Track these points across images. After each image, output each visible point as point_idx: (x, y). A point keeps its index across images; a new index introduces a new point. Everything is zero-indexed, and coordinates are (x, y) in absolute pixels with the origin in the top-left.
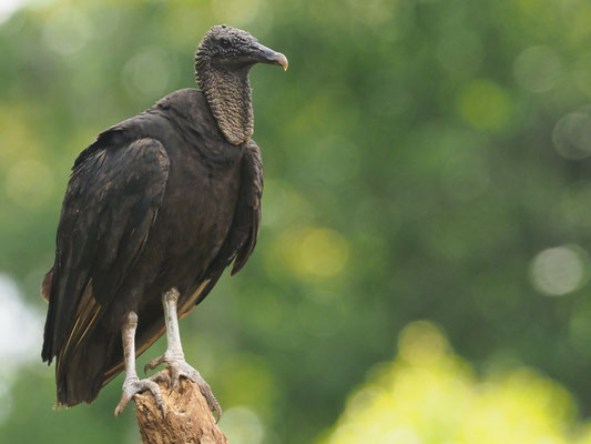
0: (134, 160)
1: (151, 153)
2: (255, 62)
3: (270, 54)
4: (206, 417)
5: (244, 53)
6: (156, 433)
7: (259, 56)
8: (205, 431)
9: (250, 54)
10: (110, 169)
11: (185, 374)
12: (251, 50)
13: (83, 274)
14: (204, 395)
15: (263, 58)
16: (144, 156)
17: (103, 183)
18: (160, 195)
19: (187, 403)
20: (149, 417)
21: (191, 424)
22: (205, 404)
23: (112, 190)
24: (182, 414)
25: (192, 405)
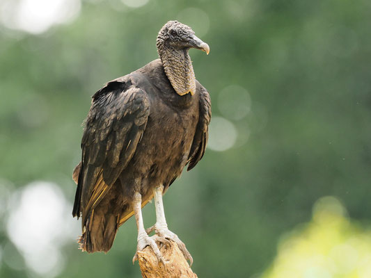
0: (129, 102)
1: (139, 97)
2: (191, 47)
3: (199, 44)
4: (183, 263)
5: (184, 41)
6: (152, 275)
7: (193, 44)
8: (183, 272)
9: (188, 41)
10: (114, 106)
11: (169, 237)
12: (189, 39)
13: (98, 169)
14: (181, 250)
15: (195, 45)
16: (135, 99)
17: (110, 114)
18: (144, 124)
19: (170, 255)
20: (147, 265)
21: (173, 268)
22: (182, 254)
23: (115, 119)
24: (168, 262)
25: (174, 256)
